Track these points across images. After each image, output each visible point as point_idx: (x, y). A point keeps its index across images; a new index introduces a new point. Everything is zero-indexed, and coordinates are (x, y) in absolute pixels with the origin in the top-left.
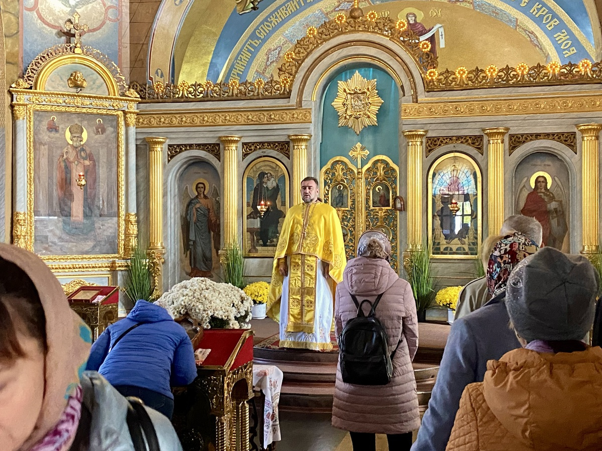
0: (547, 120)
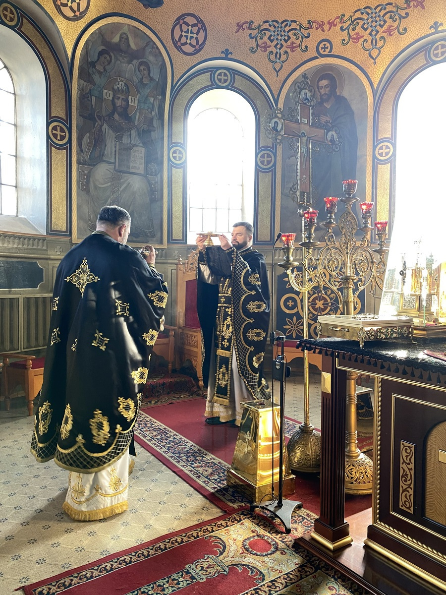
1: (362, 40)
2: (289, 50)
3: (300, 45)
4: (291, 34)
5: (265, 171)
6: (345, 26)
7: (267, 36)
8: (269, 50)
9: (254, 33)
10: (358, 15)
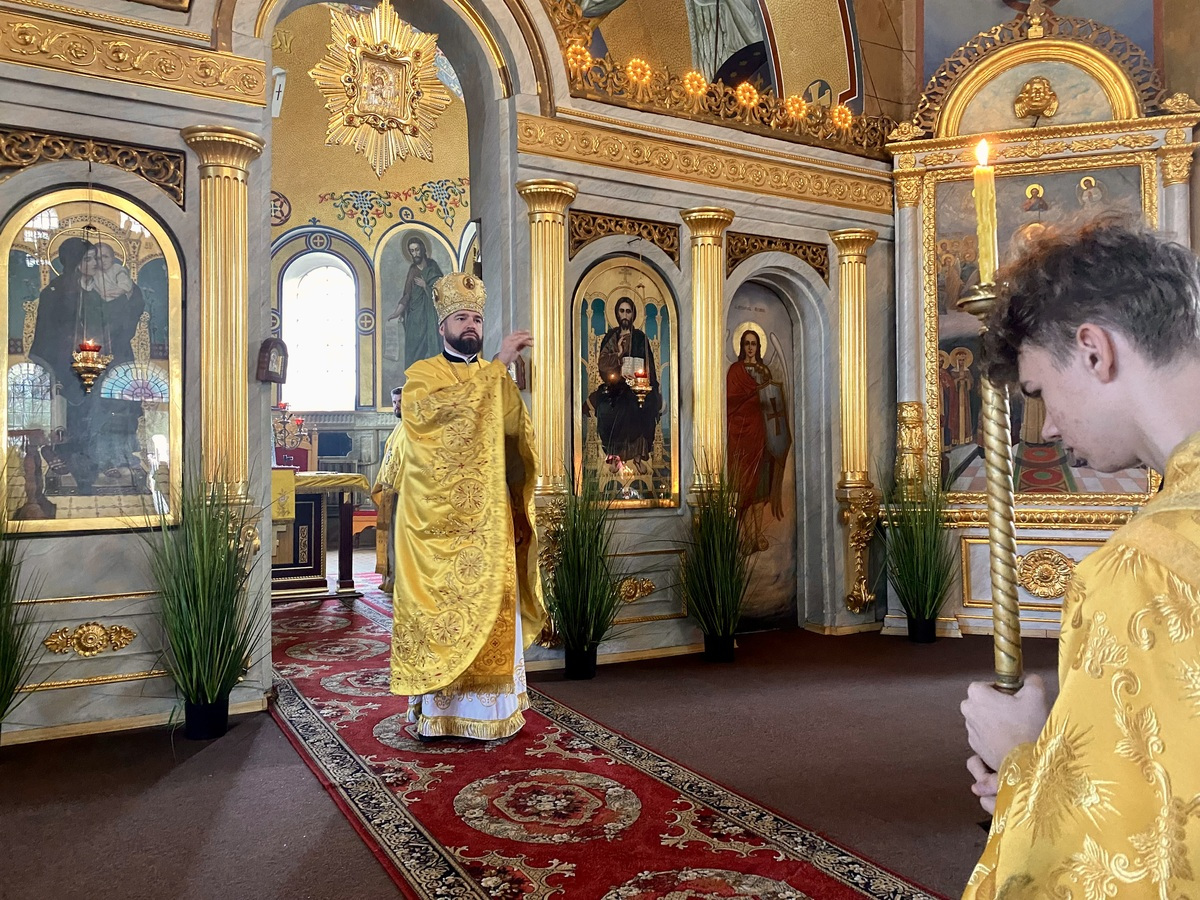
0: (791, 213)
1: (435, 209)
2: (375, 216)
3: (384, 212)
4: (373, 202)
5: (366, 333)
6: (418, 196)
7: (352, 204)
8: (356, 216)
9: (338, 202)
10: (425, 188)
